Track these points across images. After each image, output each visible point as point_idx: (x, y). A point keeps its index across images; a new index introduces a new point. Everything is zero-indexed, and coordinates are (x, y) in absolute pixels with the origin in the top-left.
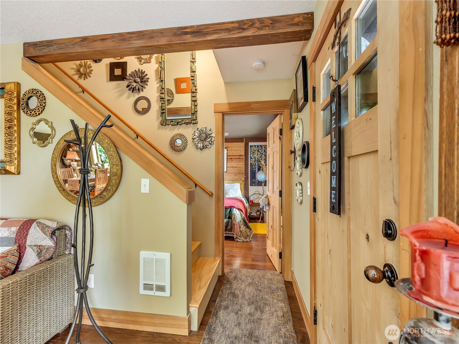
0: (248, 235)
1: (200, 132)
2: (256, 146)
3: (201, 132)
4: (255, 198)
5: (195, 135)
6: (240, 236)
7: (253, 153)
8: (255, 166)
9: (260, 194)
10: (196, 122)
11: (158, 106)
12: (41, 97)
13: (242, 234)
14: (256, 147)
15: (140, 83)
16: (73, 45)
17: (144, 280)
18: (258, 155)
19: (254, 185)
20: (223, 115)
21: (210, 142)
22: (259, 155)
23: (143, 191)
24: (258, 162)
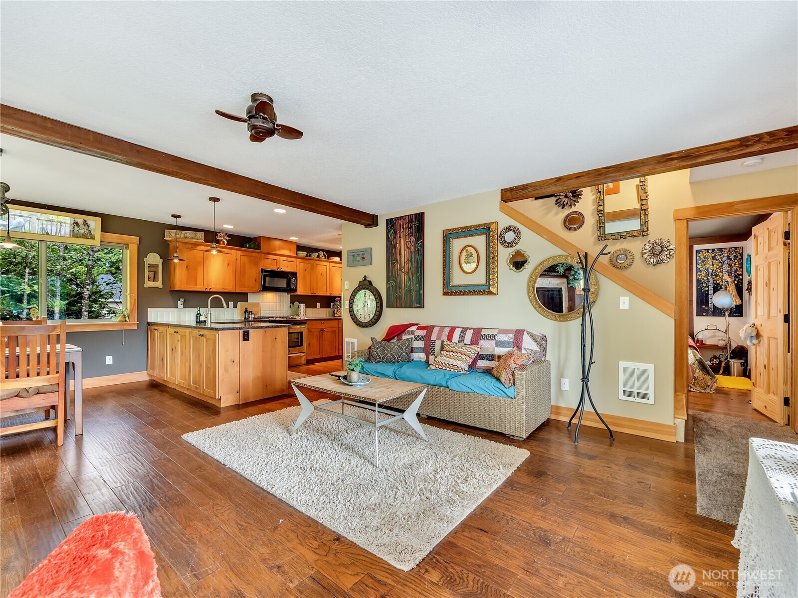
0: (709, 386)
1: (653, 244)
2: (710, 251)
3: (655, 244)
4: (708, 336)
5: (645, 249)
6: (694, 384)
7: (703, 261)
8: (707, 284)
9: (718, 330)
10: (647, 233)
11: (593, 219)
12: (517, 232)
13: (698, 382)
14: (708, 252)
15: (571, 198)
16: (547, 185)
17: (625, 385)
18: (713, 265)
19: (704, 314)
20: (687, 221)
21: (668, 256)
22: (715, 265)
23: (621, 307)
24: (714, 276)
